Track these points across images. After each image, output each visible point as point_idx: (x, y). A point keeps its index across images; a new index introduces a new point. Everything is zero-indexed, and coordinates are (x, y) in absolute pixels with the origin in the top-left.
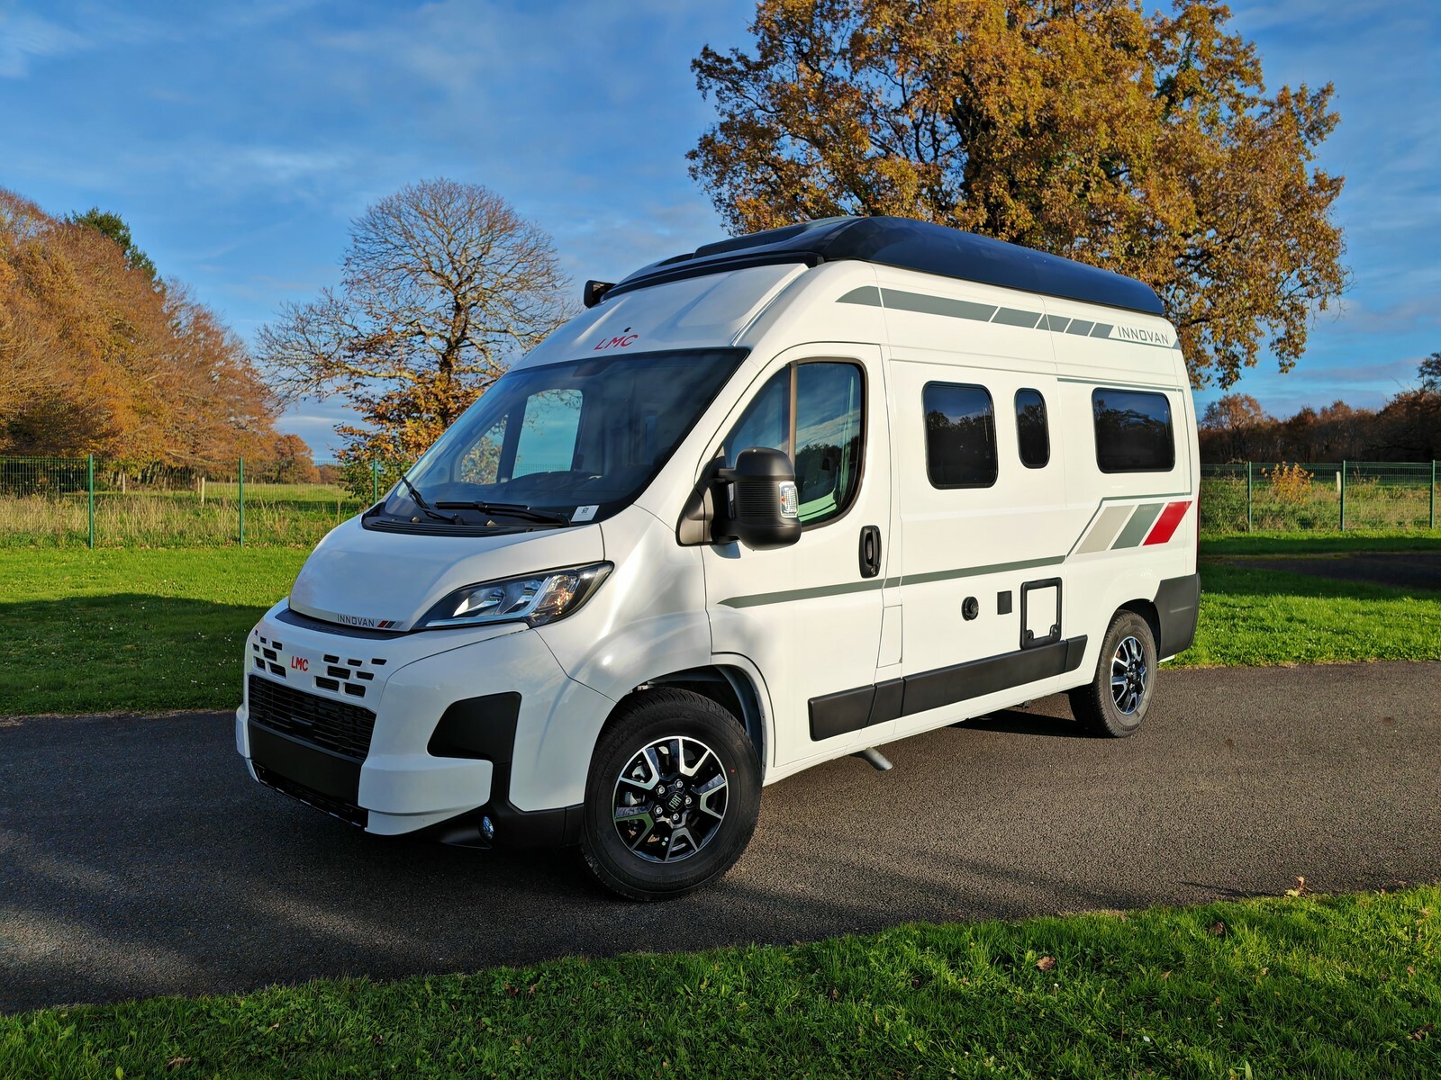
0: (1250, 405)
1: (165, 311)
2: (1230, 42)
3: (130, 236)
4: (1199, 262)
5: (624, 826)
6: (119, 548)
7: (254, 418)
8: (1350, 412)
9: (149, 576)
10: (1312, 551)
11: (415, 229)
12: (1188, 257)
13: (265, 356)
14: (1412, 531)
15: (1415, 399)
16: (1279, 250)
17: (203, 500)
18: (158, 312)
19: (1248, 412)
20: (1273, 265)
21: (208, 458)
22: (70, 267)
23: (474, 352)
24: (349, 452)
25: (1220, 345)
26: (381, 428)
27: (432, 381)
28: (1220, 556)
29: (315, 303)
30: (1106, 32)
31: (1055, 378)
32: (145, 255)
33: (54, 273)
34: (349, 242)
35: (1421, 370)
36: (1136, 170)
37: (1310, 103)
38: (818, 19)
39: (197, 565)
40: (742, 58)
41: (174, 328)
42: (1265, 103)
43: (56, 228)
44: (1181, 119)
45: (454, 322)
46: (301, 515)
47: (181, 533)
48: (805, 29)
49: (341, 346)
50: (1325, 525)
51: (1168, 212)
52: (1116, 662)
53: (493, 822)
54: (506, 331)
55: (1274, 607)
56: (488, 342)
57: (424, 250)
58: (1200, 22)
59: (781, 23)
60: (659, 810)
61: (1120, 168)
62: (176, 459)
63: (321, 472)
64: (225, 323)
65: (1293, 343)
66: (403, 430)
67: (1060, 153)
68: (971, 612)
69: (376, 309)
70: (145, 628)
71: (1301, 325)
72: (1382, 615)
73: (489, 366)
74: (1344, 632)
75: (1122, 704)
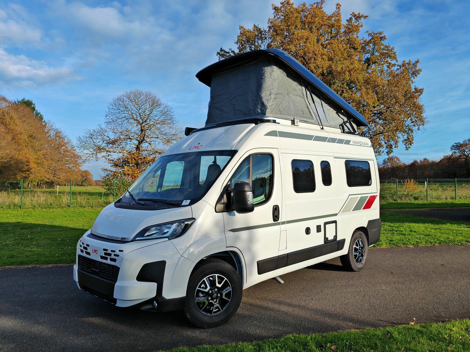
0: (397, 159)
1: (46, 131)
2: (387, 47)
3: (35, 107)
4: (379, 115)
5: (198, 304)
6: (30, 209)
7: (74, 165)
8: (429, 161)
9: (41, 219)
10: (418, 208)
11: (128, 105)
12: (375, 114)
13: (79, 146)
14: (450, 201)
15: (449, 157)
16: (404, 111)
17: (58, 193)
18: (44, 131)
19: (397, 162)
20: (402, 116)
21: (59, 178)
22: (15, 117)
23: (147, 144)
24: (106, 177)
25: (386, 142)
26: (116, 169)
27: (133, 154)
28: (388, 210)
29: (96, 129)
30: (347, 44)
31: (333, 157)
32: (40, 113)
33: (10, 119)
34: (107, 110)
35: (451, 148)
36: (358, 87)
37: (412, 65)
38: (257, 40)
39: (56, 215)
40: (233, 52)
41: (49, 136)
42: (398, 66)
43: (11, 105)
44: (372, 71)
45: (141, 135)
46: (90, 197)
47: (51, 204)
48: (252, 43)
49: (104, 143)
50: (422, 199)
51: (368, 100)
52: (355, 247)
53: (157, 303)
54: (157, 138)
55: (406, 226)
56: (151, 141)
57: (131, 112)
58: (377, 41)
59: (245, 41)
60: (210, 298)
61: (353, 86)
62: (49, 179)
63: (96, 182)
64: (65, 135)
65: (410, 140)
66: (123, 169)
67: (334, 81)
68: (308, 232)
69: (115, 131)
70: (40, 236)
71: (412, 135)
72: (440, 229)
73: (152, 149)
74: (428, 235)
75: (357, 261)
